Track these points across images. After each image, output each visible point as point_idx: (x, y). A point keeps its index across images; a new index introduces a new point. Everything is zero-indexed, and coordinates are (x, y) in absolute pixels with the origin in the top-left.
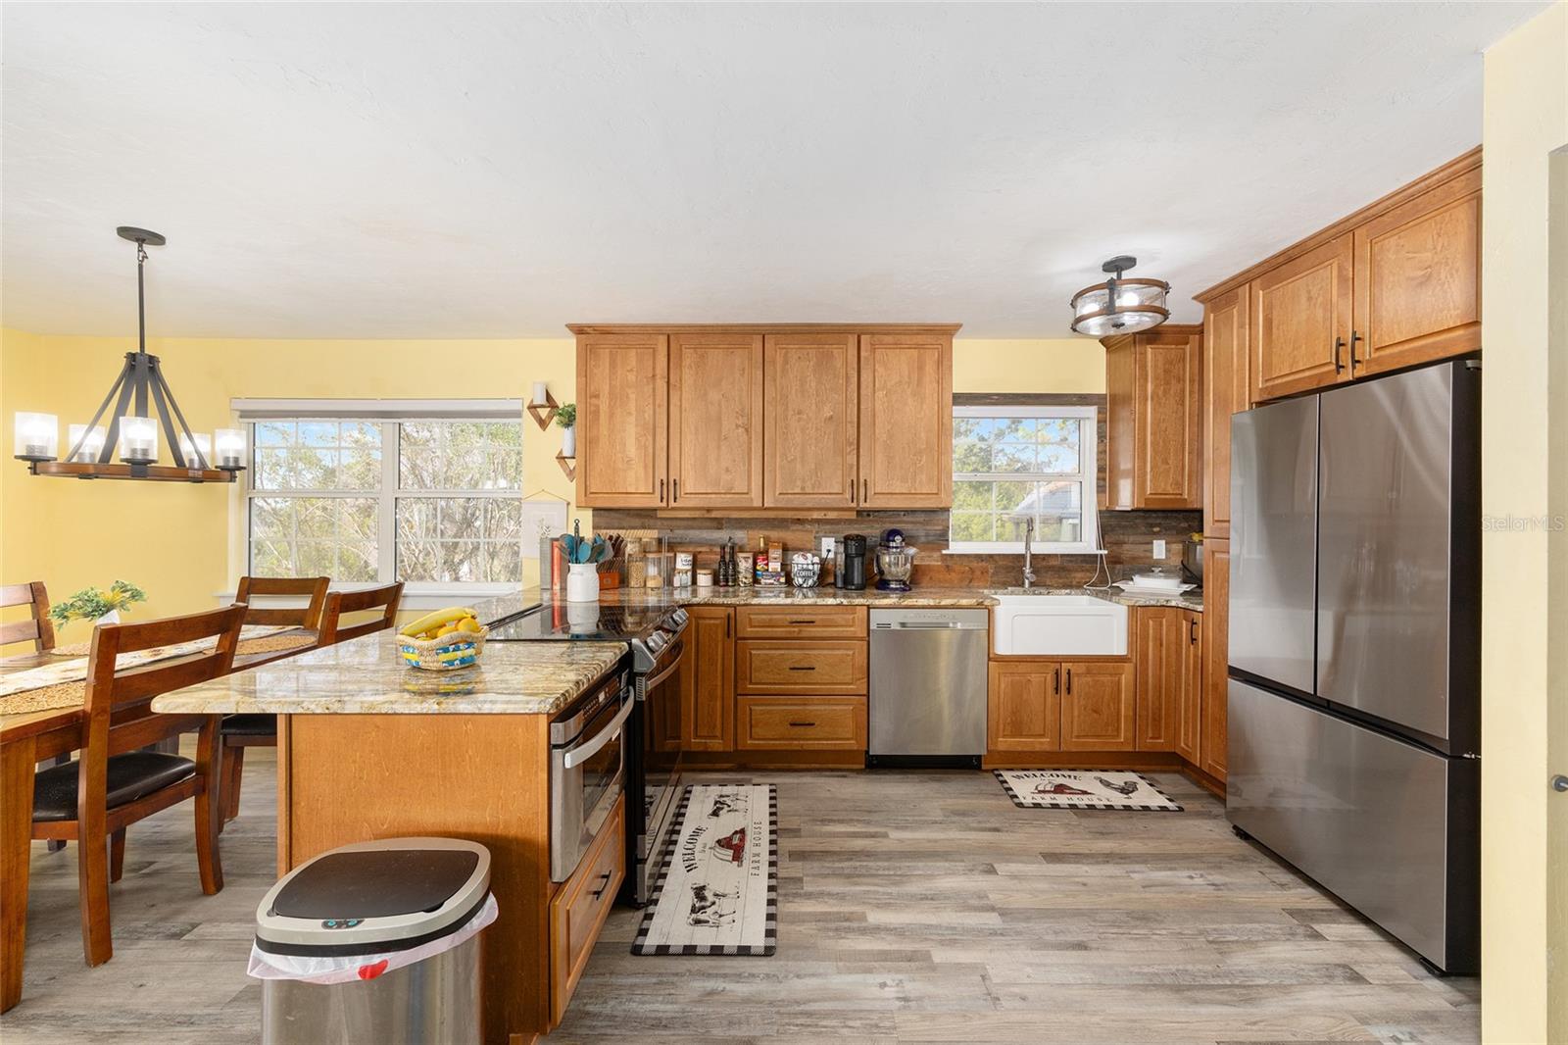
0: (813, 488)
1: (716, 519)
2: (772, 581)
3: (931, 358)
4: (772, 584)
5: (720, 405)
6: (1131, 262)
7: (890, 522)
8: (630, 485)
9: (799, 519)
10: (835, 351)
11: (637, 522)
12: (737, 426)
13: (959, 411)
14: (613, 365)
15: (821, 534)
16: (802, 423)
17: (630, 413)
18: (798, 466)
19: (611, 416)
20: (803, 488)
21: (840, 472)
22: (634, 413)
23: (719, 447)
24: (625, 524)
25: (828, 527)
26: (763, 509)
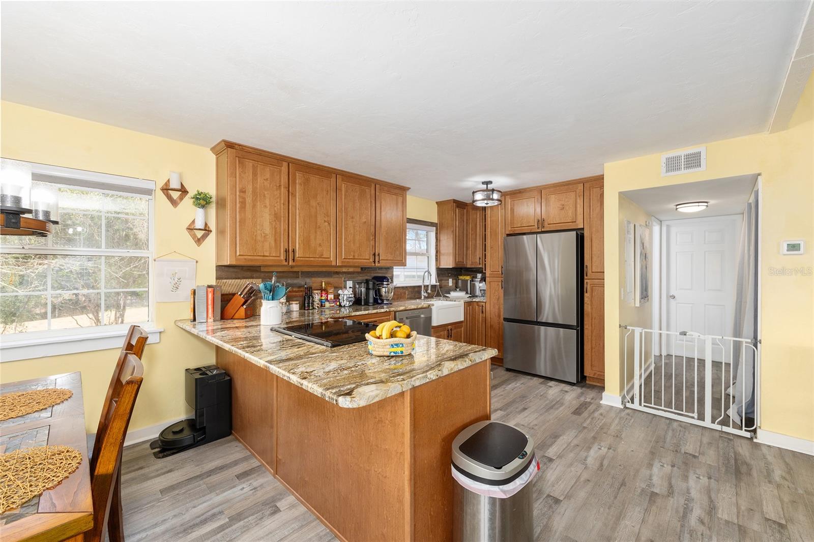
0: (358, 257)
1: (295, 272)
2: (333, 305)
3: (400, 199)
4: (333, 306)
5: (316, 209)
6: (491, 182)
7: (374, 273)
8: (266, 251)
9: (336, 272)
10: (367, 190)
11: (249, 274)
12: (325, 221)
13: (409, 225)
14: (255, 174)
15: (346, 279)
16: (354, 223)
17: (265, 206)
18: (352, 245)
19: (254, 206)
20: (354, 256)
21: (369, 249)
22: (269, 207)
23: (316, 232)
24: (240, 276)
25: (349, 276)
26: (336, 266)
